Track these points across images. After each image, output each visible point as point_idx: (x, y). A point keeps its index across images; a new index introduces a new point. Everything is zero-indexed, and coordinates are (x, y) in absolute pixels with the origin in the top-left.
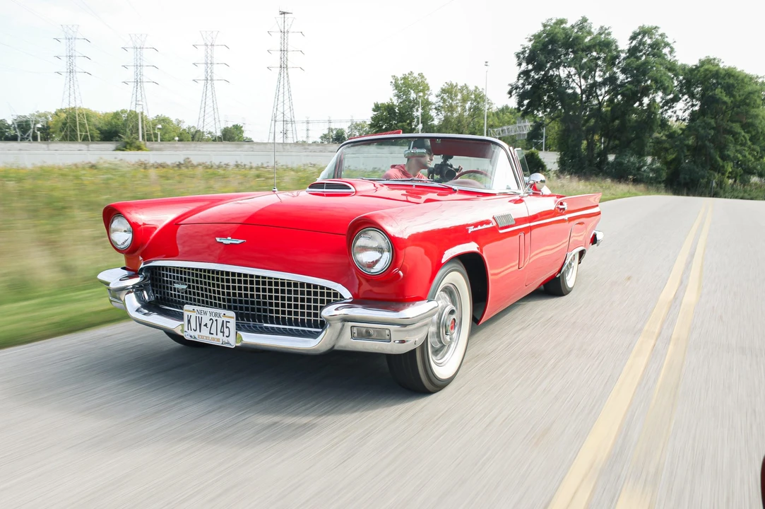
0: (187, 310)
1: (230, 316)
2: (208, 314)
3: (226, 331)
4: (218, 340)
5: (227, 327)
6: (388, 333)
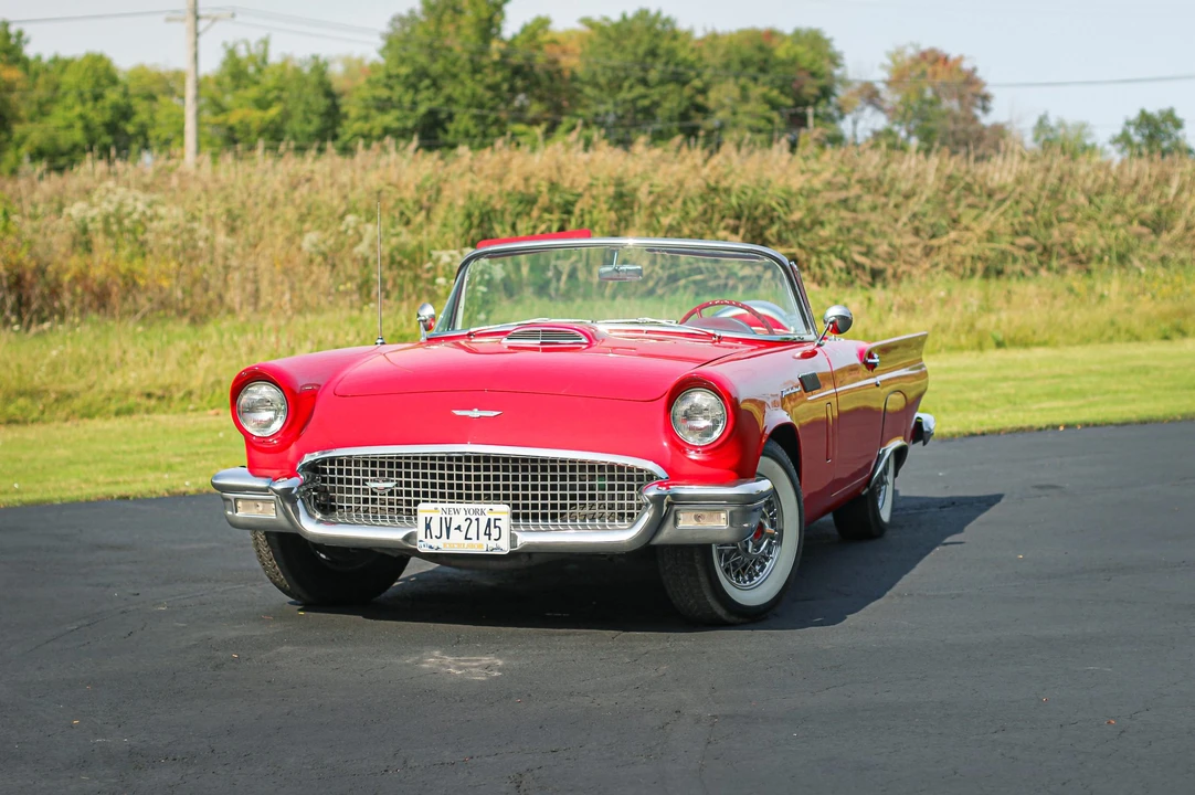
0: (425, 509)
1: (502, 511)
2: (462, 512)
3: (495, 533)
4: (480, 546)
5: (495, 527)
6: (723, 515)
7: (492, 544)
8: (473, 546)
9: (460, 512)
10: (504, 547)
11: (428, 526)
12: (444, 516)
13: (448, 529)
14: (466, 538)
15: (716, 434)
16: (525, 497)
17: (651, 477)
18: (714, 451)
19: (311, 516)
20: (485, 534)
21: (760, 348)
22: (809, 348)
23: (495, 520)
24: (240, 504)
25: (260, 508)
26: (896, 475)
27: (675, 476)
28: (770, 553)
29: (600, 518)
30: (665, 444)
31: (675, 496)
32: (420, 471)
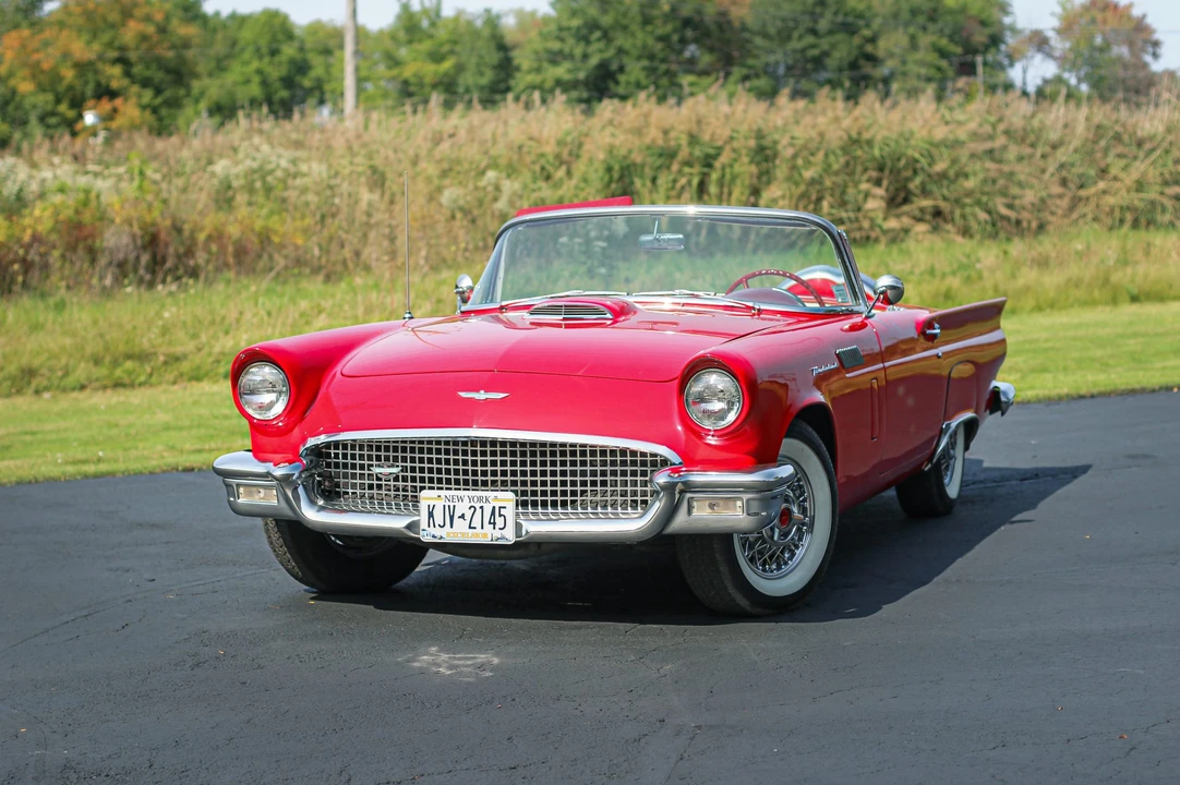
0: (428, 497)
1: (506, 499)
2: (466, 499)
3: (500, 522)
4: (485, 535)
5: (500, 515)
6: (739, 503)
7: (497, 533)
8: (477, 535)
9: (464, 499)
10: (510, 536)
11: (431, 515)
12: (447, 503)
13: (452, 518)
14: (470, 527)
15: (732, 417)
16: (534, 483)
17: (665, 462)
18: (729, 434)
19: (312, 502)
20: (490, 523)
21: (799, 322)
22: (857, 320)
23: (500, 508)
24: (241, 490)
25: (262, 495)
26: (967, 448)
27: (690, 461)
28: (800, 539)
29: (612, 506)
30: (679, 428)
31: (685, 483)
32: (426, 456)
